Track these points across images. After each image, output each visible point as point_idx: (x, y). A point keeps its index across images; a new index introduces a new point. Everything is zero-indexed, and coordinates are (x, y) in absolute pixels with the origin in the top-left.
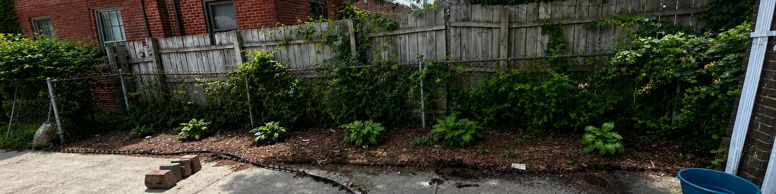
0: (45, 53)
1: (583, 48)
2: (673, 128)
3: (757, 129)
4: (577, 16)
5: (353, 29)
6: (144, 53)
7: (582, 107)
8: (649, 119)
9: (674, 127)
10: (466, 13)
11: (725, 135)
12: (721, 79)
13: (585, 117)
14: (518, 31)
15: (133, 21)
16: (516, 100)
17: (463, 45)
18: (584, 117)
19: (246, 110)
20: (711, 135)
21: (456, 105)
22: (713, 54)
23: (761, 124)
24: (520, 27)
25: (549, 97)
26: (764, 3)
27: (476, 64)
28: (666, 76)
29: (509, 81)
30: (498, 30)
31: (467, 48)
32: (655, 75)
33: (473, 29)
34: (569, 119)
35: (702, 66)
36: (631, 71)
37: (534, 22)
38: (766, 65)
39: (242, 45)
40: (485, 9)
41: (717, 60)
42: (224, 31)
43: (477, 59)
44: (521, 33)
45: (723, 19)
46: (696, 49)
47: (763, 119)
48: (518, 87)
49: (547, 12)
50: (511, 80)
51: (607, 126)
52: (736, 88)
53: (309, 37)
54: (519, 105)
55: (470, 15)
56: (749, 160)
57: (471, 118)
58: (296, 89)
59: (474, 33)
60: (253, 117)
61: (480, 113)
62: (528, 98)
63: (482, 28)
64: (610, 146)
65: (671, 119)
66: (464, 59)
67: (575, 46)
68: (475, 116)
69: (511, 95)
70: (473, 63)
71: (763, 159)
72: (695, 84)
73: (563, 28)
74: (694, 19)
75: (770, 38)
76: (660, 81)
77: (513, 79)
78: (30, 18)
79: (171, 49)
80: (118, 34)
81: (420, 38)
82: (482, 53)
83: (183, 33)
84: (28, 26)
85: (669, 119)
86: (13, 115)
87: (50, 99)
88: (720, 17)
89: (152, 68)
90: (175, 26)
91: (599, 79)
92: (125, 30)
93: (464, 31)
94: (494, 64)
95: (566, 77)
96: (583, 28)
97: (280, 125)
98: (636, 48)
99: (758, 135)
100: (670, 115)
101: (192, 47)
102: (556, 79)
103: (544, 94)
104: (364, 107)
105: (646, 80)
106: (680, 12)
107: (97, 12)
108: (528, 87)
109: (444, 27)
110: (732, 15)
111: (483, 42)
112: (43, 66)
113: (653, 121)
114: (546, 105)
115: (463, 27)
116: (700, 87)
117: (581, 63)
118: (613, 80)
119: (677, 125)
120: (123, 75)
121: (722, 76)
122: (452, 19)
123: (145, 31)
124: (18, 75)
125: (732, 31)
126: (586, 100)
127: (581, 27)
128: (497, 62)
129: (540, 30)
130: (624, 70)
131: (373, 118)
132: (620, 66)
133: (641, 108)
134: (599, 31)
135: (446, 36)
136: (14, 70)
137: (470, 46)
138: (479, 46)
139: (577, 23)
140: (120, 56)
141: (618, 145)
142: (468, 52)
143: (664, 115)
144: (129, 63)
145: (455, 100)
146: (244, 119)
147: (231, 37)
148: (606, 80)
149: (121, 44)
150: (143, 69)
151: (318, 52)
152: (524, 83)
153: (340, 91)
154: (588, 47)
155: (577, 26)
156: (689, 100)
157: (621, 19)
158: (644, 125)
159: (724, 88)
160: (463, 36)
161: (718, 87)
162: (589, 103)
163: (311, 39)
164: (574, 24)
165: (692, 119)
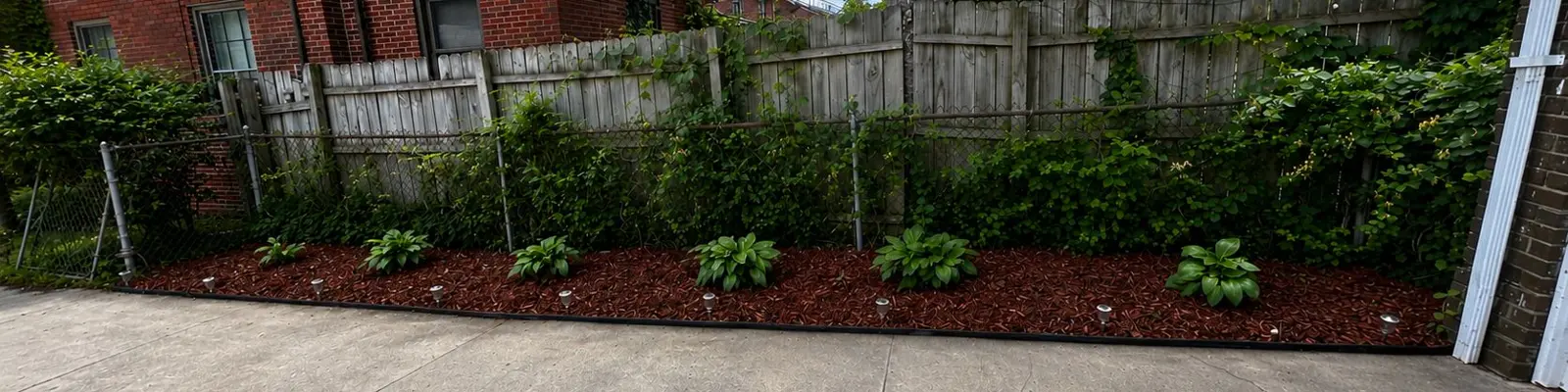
0: (99, 92)
1: (1176, 91)
2: (1357, 251)
3: (1524, 250)
4: (1163, 23)
5: (716, 47)
6: (292, 95)
7: (1177, 210)
8: (1310, 232)
9: (1357, 248)
10: (944, 16)
11: (1461, 262)
12: (1451, 150)
13: (1182, 227)
14: (1049, 53)
15: (273, 31)
16: (1045, 194)
17: (938, 81)
18: (1179, 228)
19: (498, 213)
20: (1433, 262)
21: (924, 205)
22: (1435, 102)
23: (1533, 242)
24: (1053, 46)
25: (1110, 189)
26: (1538, 5)
27: (965, 121)
28: (1340, 146)
29: (1029, 157)
30: (1008, 50)
31: (946, 88)
32: (1321, 144)
33: (958, 50)
34: (1151, 233)
35: (1414, 128)
36: (1274, 137)
37: (1079, 34)
38: (1541, 123)
39: (492, 81)
40: (981, 12)
41: (1442, 113)
42: (456, 53)
43: (965, 112)
44: (1054, 58)
45: (1452, 33)
46: (1403, 92)
47: (1536, 231)
48: (1049, 168)
49: (1104, 15)
50: (1033, 154)
51: (1226, 247)
52: (1483, 168)
53: (626, 64)
54: (1050, 204)
55: (951, 22)
56: (1510, 310)
57: (955, 231)
58: (599, 171)
59: (959, 55)
60: (511, 226)
61: (973, 223)
62: (1067, 190)
63: (976, 46)
64: (1231, 285)
65: (1352, 231)
66: (940, 112)
67: (1161, 85)
68: (962, 227)
69: (1035, 185)
70: (959, 119)
71: (1536, 310)
72: (1401, 161)
73: (1137, 47)
74: (1394, 32)
75: (1550, 71)
76: (1330, 156)
77: (1039, 153)
78: (71, 24)
79: (348, 86)
80: (241, 55)
81: (851, 67)
82: (976, 100)
83: (372, 57)
84: (68, 39)
85: (1347, 232)
86: (32, 217)
87: (107, 186)
88: (1447, 28)
89: (310, 124)
90: (356, 42)
91: (1211, 152)
92: (255, 48)
93: (941, 53)
94: (1000, 122)
95: (1144, 150)
96: (1176, 47)
97: (567, 244)
98: (1283, 90)
99: (1529, 263)
100: (1351, 225)
101: (390, 84)
102: (1125, 153)
103: (1101, 182)
104: (737, 208)
105: (1303, 153)
106: (1368, 18)
107: (197, 12)
108: (1067, 167)
109: (900, 46)
110: (1473, 25)
111: (979, 75)
112: (94, 119)
113: (1317, 237)
114: (1104, 206)
115: (939, 45)
116: (1410, 166)
117: (1174, 121)
118: (1239, 154)
119: (1364, 244)
120: (251, 138)
121: (1452, 145)
122: (917, 29)
123: (295, 51)
124: (43, 137)
125: (1471, 57)
126: (1184, 194)
127: (1172, 46)
128: (1005, 117)
129: (1091, 52)
130: (1259, 134)
131: (756, 231)
132: (1251, 126)
133: (1294, 211)
134: (1207, 55)
135: (905, 62)
136: (37, 127)
137: (952, 85)
138: (970, 82)
139: (1163, 39)
140: (245, 101)
141: (1248, 283)
142: (947, 96)
143: (1338, 224)
144: (264, 115)
145: (922, 194)
146: (494, 230)
147: (470, 63)
148: (1223, 156)
149: (247, 76)
150: (290, 125)
151: (645, 96)
152: (1060, 160)
153: (689, 173)
154: (1186, 89)
155: (1166, 46)
156: (1387, 192)
157: (1252, 31)
158: (1299, 244)
159: (1455, 168)
160: (938, 63)
161: (1445, 166)
162: (1190, 201)
163: (629, 69)
164: (1159, 40)
165: (1395, 232)
